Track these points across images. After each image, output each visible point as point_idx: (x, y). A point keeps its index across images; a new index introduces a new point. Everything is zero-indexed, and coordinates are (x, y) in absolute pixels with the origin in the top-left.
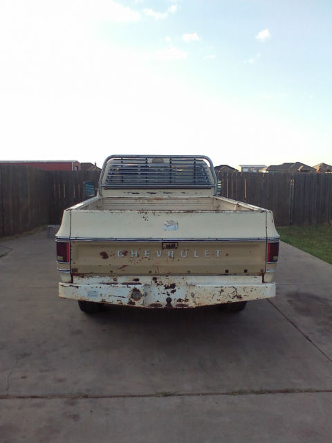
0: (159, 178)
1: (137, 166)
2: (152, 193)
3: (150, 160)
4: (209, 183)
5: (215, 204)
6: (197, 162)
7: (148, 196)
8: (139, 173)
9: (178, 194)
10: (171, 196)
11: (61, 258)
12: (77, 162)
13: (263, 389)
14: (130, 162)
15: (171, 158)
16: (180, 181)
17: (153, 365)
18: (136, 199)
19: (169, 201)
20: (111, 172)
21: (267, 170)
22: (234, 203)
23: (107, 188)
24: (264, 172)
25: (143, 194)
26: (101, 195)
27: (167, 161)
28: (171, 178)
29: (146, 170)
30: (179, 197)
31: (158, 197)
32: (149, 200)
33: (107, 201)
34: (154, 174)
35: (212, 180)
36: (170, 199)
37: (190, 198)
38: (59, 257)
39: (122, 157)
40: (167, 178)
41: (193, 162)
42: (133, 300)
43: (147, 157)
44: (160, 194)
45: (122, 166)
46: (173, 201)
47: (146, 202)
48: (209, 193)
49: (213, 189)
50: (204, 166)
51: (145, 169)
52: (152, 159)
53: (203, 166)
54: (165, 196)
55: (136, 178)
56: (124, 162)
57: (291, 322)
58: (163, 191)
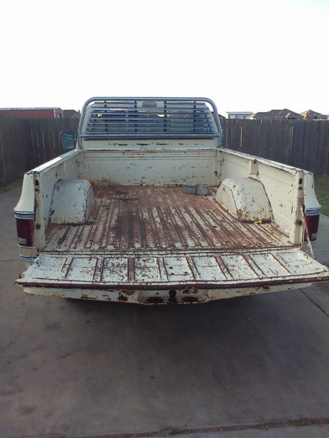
0: (151, 126)
1: (124, 112)
2: (142, 145)
3: (140, 104)
4: (211, 132)
5: (219, 157)
6: (197, 107)
7: (138, 148)
8: (127, 119)
9: (174, 145)
10: (167, 148)
11: (23, 240)
12: (59, 109)
13: (304, 417)
14: (115, 105)
15: (165, 100)
16: (177, 129)
17: (153, 377)
18: (124, 152)
19: (164, 154)
20: (93, 119)
21: (254, 117)
22: (249, 158)
23: (88, 139)
24: (252, 119)
25: (133, 146)
26: (81, 147)
27: (161, 104)
28: (165, 125)
29: (136, 116)
30: (176, 149)
31: (149, 149)
32: (138, 152)
33: (88, 155)
34: (145, 121)
35: (215, 129)
36: (165, 151)
37: (189, 151)
38: (20, 239)
39: (105, 100)
40: (160, 126)
41: (193, 106)
42: (124, 295)
43: (136, 100)
44: (152, 145)
45: (106, 111)
46: (169, 155)
47: (136, 155)
48: (211, 145)
49: (216, 139)
50: (206, 111)
51: (134, 114)
52: (142, 102)
53: (204, 111)
54: (159, 148)
55: (124, 126)
56: (108, 106)
57: (317, 305)
58: (156, 141)
